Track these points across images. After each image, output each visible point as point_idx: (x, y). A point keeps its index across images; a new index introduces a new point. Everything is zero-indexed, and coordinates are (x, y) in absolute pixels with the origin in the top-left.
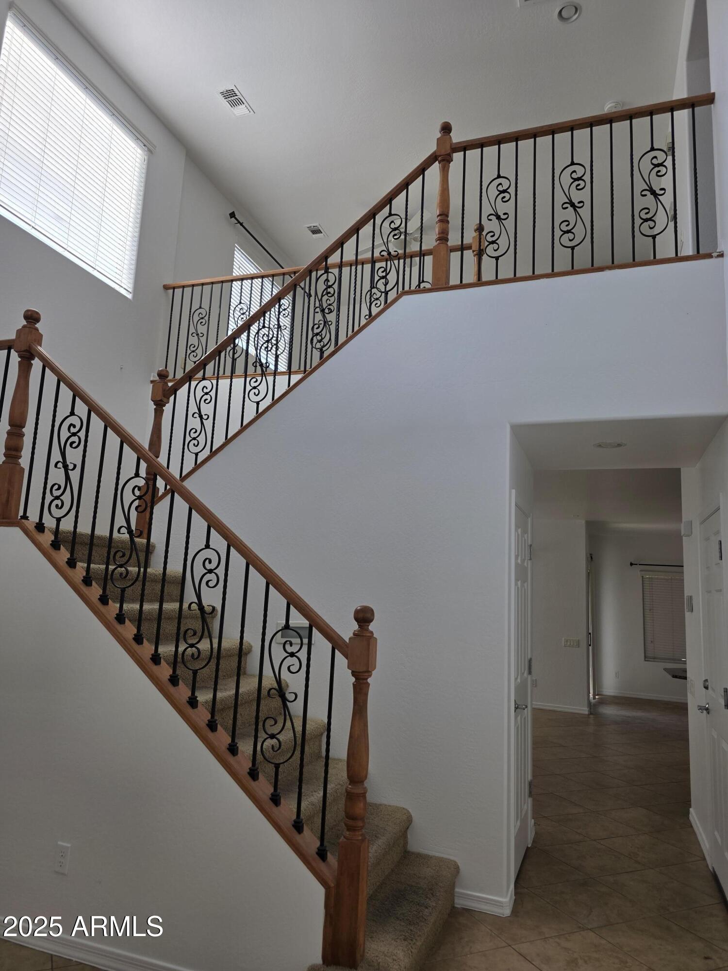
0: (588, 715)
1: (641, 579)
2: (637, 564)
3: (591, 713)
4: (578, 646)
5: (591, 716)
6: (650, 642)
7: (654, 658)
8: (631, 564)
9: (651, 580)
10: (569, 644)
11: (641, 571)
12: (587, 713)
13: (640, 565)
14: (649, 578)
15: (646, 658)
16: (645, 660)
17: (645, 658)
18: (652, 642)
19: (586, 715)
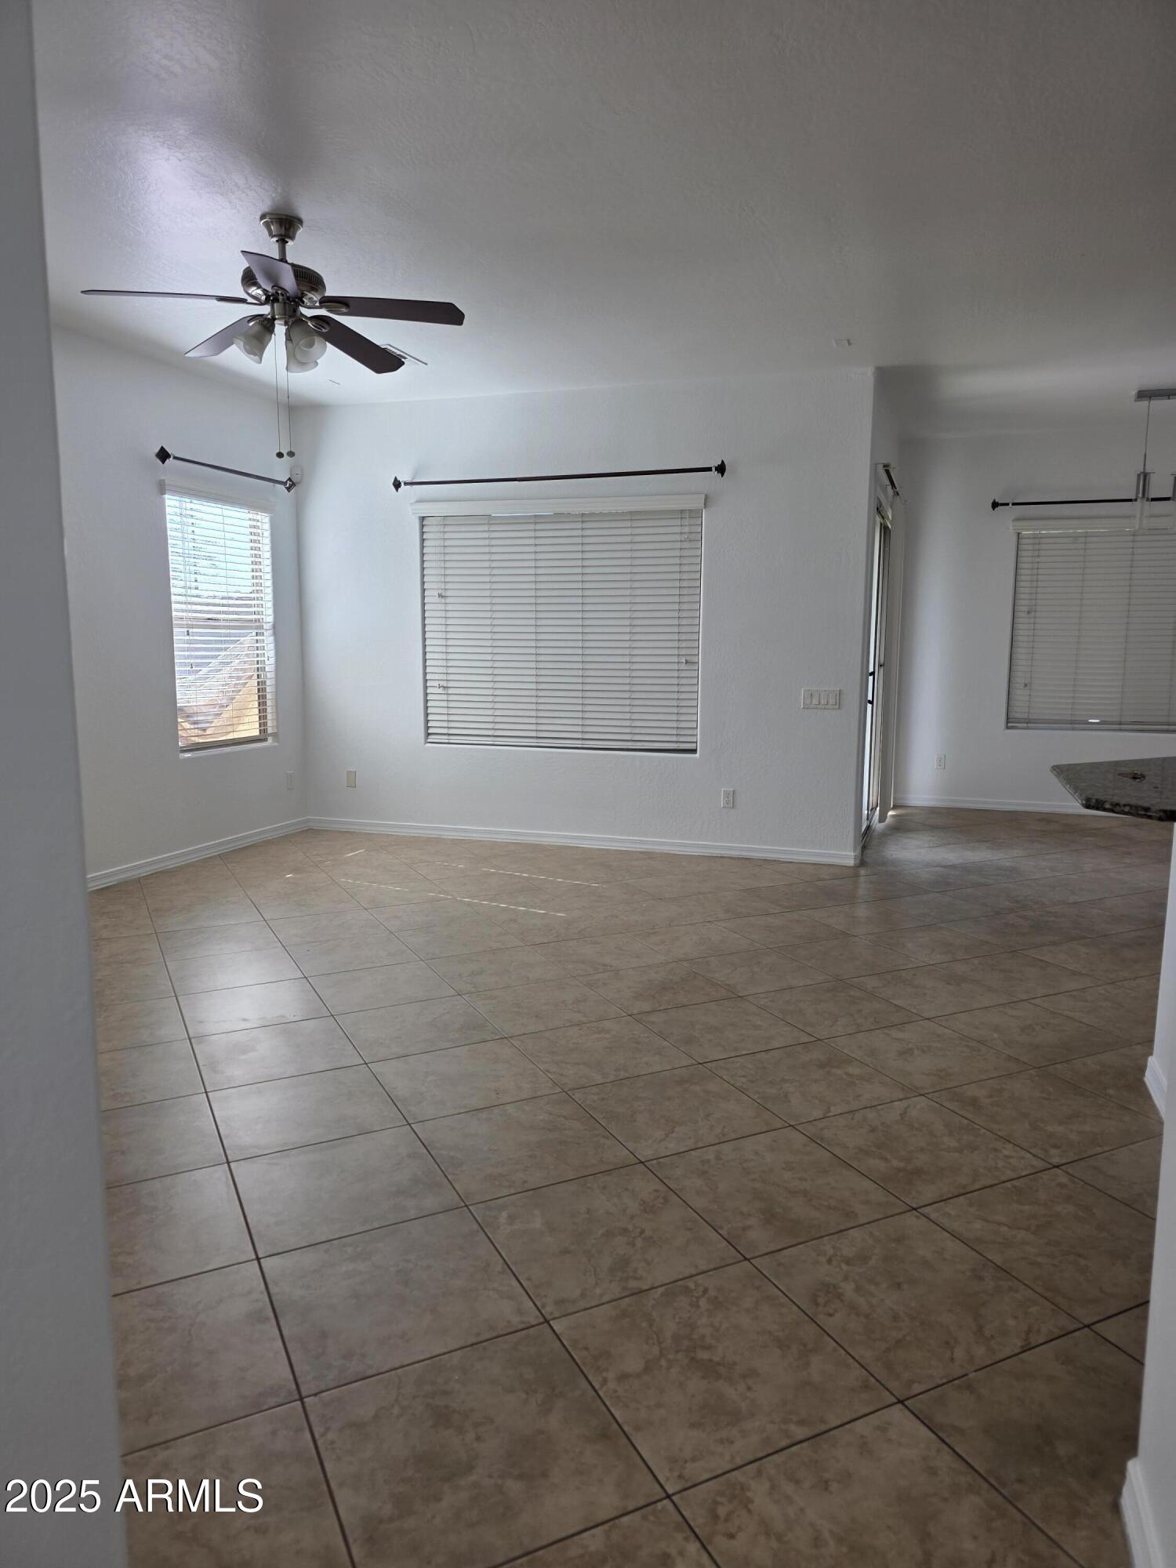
0: (856, 867)
1: (1015, 538)
2: (1007, 504)
3: (862, 863)
4: (839, 704)
5: (862, 872)
6: (1023, 685)
7: (1028, 721)
8: (995, 505)
9: (1037, 541)
10: (815, 701)
11: (1017, 519)
12: (851, 862)
13: (1014, 504)
14: (1035, 537)
15: (1010, 722)
16: (1008, 728)
17: (1007, 722)
18: (1026, 685)
19: (850, 867)
